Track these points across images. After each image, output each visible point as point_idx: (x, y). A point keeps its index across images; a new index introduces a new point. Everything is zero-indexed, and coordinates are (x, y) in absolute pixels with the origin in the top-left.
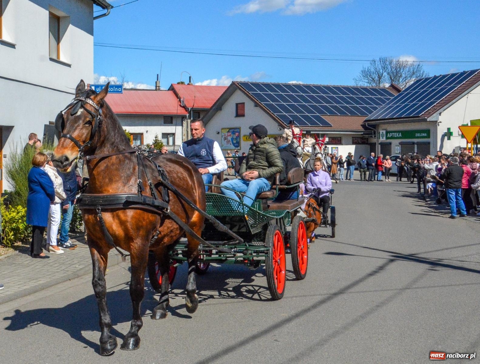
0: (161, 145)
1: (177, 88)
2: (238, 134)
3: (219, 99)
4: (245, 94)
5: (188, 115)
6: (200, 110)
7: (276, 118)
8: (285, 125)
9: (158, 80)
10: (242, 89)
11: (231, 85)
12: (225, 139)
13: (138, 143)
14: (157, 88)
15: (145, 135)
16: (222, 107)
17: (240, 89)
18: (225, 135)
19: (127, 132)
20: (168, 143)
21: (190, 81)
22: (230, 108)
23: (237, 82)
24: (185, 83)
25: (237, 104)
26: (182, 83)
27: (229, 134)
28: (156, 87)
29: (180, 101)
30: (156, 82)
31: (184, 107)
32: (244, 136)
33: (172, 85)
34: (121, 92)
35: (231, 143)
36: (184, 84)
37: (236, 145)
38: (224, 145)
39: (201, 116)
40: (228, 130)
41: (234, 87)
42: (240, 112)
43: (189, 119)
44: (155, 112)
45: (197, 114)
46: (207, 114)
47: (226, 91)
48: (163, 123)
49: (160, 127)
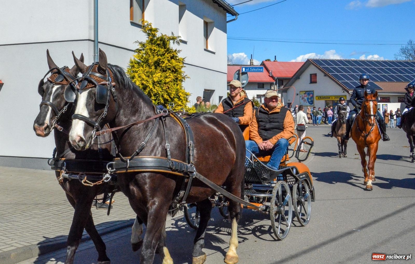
0: (257, 103)
1: (267, 63)
2: (312, 95)
3: (298, 71)
4: (317, 67)
5: (275, 82)
6: (284, 79)
7: (340, 84)
8: (348, 89)
9: (251, 58)
10: (315, 64)
11: (307, 61)
12: (303, 98)
14: (252, 64)
16: (300, 77)
17: (313, 64)
18: (302, 96)
20: (261, 101)
21: (275, 59)
22: (306, 77)
23: (311, 59)
25: (311, 75)
26: (269, 60)
27: (305, 95)
29: (269, 73)
30: (251, 60)
31: (272, 77)
32: (317, 96)
33: (263, 62)
34: (262, 71)
35: (307, 101)
37: (311, 103)
38: (302, 103)
39: (284, 84)
40: (304, 92)
41: (308, 63)
42: (313, 80)
43: (275, 85)
44: (252, 80)
45: (281, 81)
46: (289, 81)
47: (303, 66)
48: (257, 88)
49: (255, 90)
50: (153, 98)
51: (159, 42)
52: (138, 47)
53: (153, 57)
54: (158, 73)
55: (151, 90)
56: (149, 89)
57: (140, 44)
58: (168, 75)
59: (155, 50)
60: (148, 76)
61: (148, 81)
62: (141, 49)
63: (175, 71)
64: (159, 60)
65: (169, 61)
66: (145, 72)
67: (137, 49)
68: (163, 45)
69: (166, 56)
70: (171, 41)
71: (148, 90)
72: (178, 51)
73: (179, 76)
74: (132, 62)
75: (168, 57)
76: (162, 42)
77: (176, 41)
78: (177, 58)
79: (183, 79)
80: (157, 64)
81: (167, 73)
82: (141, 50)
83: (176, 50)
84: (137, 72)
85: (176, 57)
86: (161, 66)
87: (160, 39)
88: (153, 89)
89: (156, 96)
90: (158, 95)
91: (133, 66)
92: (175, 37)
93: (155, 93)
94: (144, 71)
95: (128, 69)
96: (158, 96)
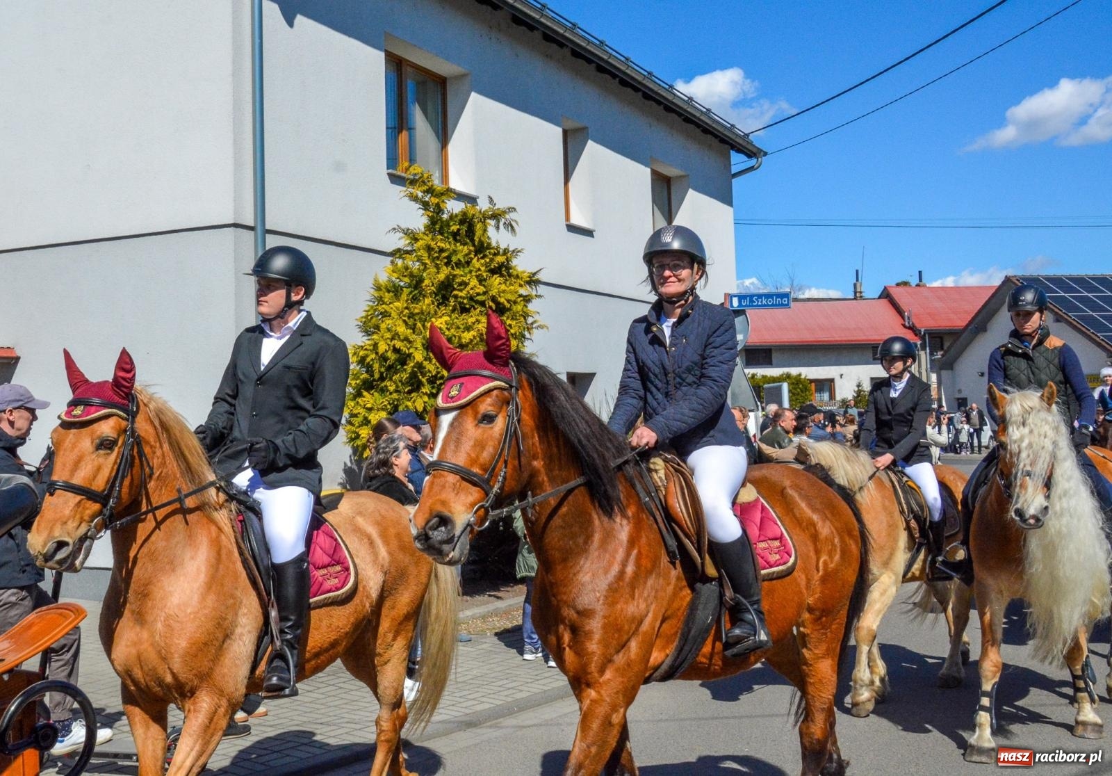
1: (897, 293)
3: (980, 311)
5: (919, 343)
6: (943, 333)
7: (1101, 342)
9: (857, 280)
11: (1004, 283)
13: (826, 396)
14: (858, 296)
15: (838, 383)
16: (989, 326)
19: (803, 377)
21: (920, 280)
22: (1003, 326)
23: (1015, 276)
24: (911, 284)
26: (905, 284)
28: (855, 293)
29: (903, 318)
30: (855, 285)
31: (912, 328)
33: (885, 288)
34: (787, 305)
36: (910, 286)
39: (946, 345)
43: (922, 350)
44: (855, 338)
45: (938, 339)
46: (958, 339)
47: (993, 296)
48: (871, 360)
49: (865, 366)
50: (424, 391)
51: (454, 228)
52: (402, 243)
53: (435, 270)
54: (441, 317)
55: (420, 366)
56: (412, 364)
57: (406, 234)
58: (473, 320)
59: (442, 250)
60: (413, 328)
61: (410, 342)
62: (409, 248)
63: (494, 308)
64: (453, 280)
65: (481, 281)
66: (404, 316)
67: (399, 250)
68: (466, 236)
69: (474, 267)
70: (492, 222)
71: (409, 367)
72: (514, 251)
73: (513, 323)
74: (378, 288)
75: (479, 270)
76: (464, 228)
77: (505, 223)
78: (515, 273)
79: (526, 333)
80: (445, 290)
81: (472, 316)
82: (408, 252)
83: (506, 252)
84: (390, 316)
85: (508, 268)
86: (456, 297)
87: (459, 217)
88: (425, 363)
89: (436, 383)
90: (442, 381)
91: (380, 300)
92: (499, 212)
93: (432, 376)
94: (402, 312)
95: (367, 309)
96: (441, 384)
